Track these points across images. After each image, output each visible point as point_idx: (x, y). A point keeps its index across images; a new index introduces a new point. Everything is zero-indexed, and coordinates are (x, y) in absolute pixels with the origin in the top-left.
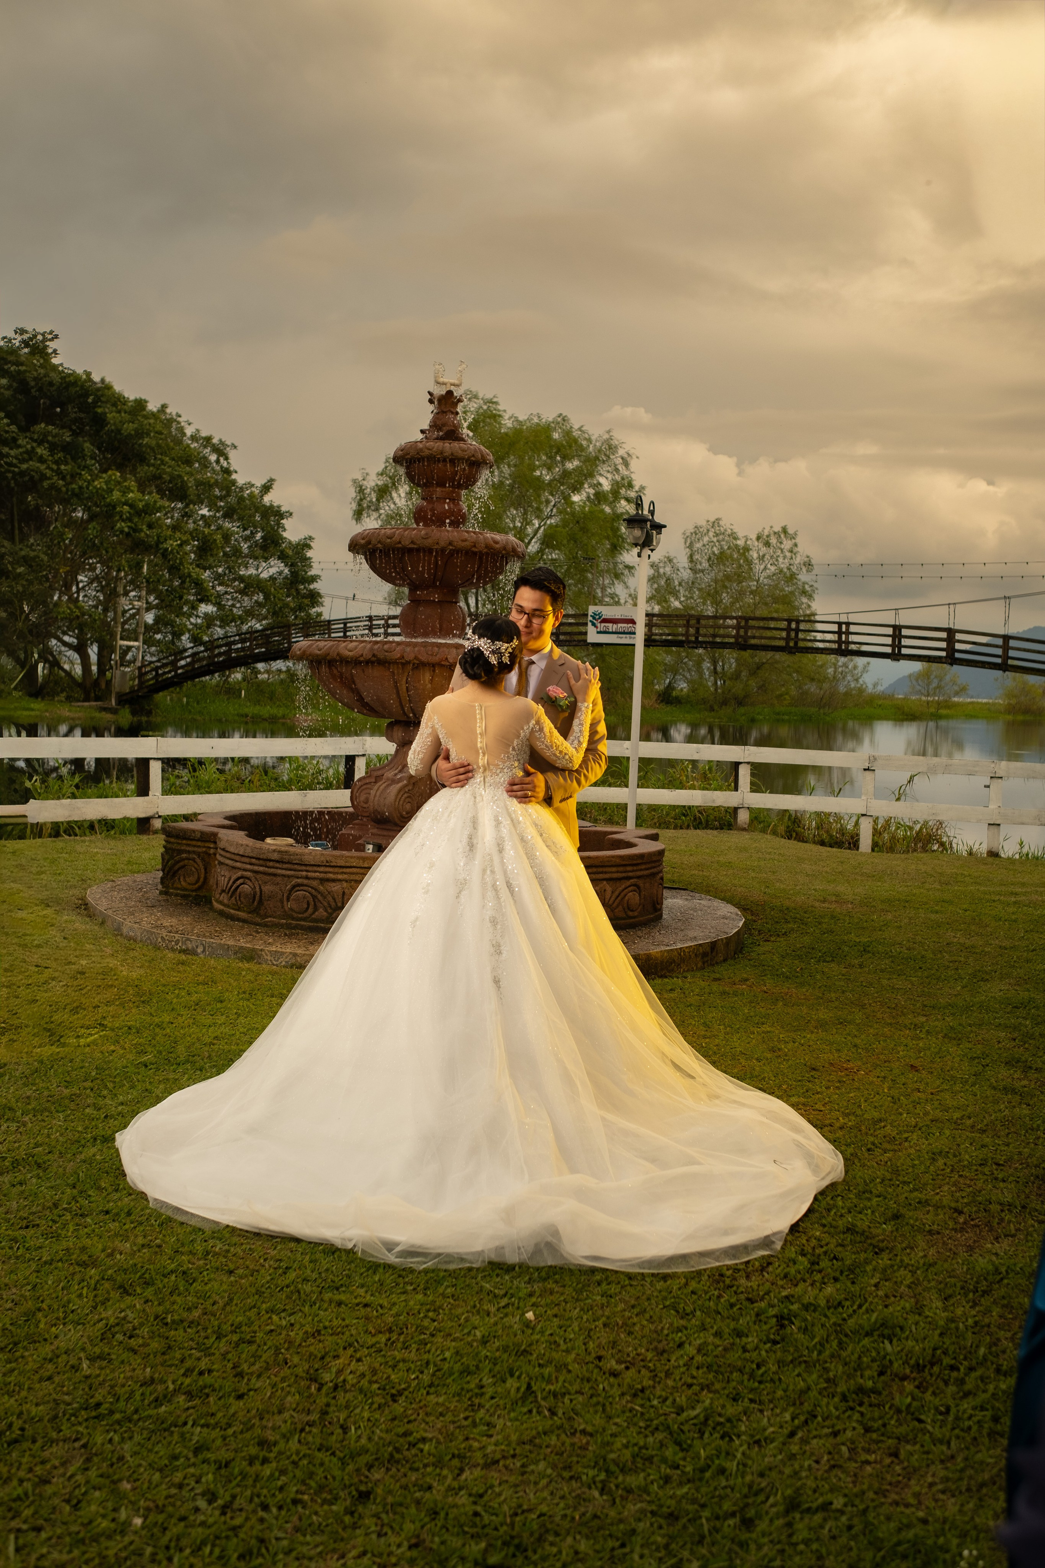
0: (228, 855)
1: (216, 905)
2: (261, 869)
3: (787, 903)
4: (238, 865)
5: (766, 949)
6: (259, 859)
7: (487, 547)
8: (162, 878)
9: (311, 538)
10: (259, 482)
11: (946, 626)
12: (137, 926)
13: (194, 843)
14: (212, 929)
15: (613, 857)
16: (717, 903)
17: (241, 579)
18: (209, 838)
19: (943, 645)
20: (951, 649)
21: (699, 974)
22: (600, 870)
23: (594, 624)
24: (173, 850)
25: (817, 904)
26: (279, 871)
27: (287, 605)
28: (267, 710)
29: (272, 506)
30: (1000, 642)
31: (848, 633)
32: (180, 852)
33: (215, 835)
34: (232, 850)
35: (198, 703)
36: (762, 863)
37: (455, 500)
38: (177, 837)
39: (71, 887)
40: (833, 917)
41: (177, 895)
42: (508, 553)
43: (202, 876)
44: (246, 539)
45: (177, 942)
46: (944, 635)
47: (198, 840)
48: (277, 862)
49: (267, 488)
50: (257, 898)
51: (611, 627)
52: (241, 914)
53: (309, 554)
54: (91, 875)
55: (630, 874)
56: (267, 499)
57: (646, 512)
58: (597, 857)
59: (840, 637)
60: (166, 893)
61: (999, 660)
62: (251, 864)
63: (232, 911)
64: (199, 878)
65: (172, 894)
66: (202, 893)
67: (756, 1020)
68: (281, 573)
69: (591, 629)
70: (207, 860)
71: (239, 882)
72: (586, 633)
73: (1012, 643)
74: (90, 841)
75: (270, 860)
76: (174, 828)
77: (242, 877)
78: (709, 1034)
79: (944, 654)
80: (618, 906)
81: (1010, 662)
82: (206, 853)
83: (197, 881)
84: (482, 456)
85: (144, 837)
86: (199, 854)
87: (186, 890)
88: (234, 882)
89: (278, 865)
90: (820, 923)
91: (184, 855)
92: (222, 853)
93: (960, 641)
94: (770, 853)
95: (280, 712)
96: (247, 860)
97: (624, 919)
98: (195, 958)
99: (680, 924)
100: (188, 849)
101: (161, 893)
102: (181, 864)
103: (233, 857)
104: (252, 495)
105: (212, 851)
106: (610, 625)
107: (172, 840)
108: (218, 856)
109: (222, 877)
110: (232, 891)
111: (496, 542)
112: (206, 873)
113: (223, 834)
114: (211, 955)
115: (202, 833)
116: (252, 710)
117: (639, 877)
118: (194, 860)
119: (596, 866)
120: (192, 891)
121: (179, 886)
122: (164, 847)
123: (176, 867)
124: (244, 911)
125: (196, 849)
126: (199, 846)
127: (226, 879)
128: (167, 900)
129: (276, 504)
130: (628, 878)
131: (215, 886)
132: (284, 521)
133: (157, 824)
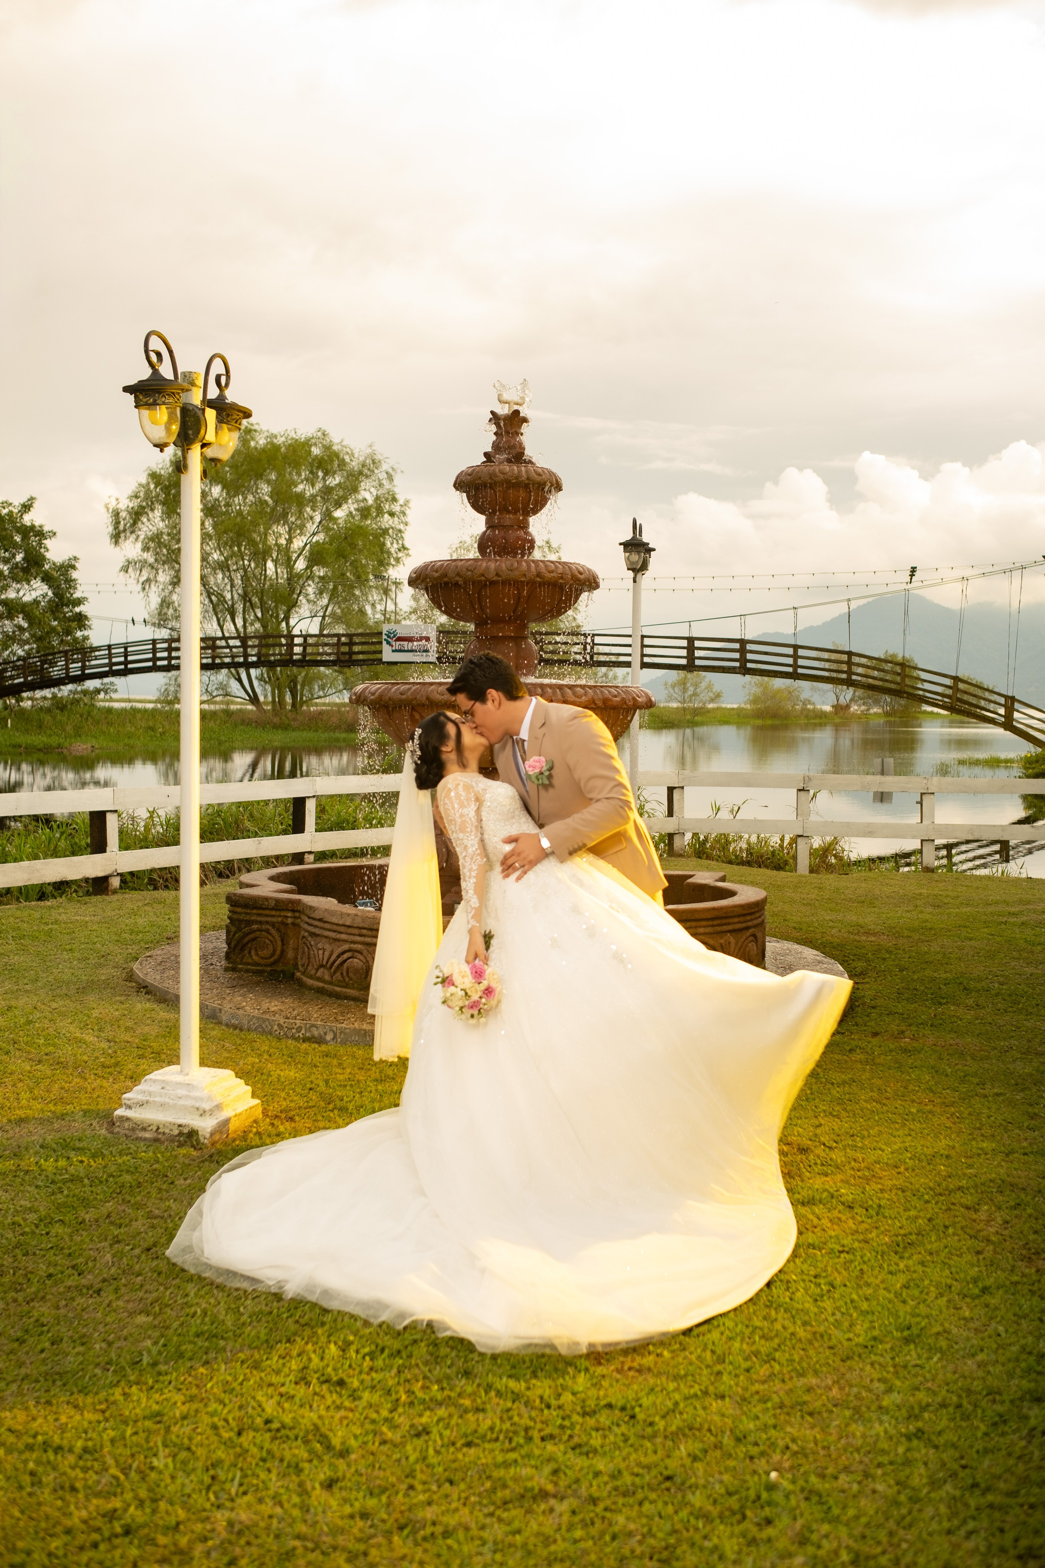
1: (310, 982)
4: (343, 936)
7: (573, 576)
8: (227, 954)
9: (75, 558)
10: (17, 501)
11: (739, 637)
12: (241, 1012)
13: (267, 912)
17: (4, 603)
19: (737, 655)
20: (743, 660)
22: (724, 921)
23: (388, 643)
24: (240, 921)
25: (857, 937)
27: (53, 630)
28: (38, 739)
29: (33, 527)
30: (790, 651)
32: (249, 923)
33: (298, 902)
34: (334, 920)
37: (523, 526)
38: (246, 906)
40: (889, 952)
41: (247, 971)
43: (279, 949)
44: (6, 561)
45: (299, 1029)
46: (737, 646)
47: (272, 909)
49: (26, 507)
51: (406, 645)
52: (349, 991)
53: (74, 575)
55: (750, 924)
56: (27, 519)
57: (638, 535)
60: (234, 969)
61: (790, 670)
62: (360, 935)
63: (338, 989)
64: (274, 951)
65: (241, 970)
68: (44, 596)
69: (386, 648)
70: (287, 930)
71: (345, 956)
72: (381, 652)
73: (801, 652)
76: (242, 896)
77: (350, 950)
79: (737, 664)
81: (800, 671)
82: (283, 923)
83: (272, 955)
84: (553, 479)
86: (273, 925)
87: (258, 964)
88: (338, 957)
90: (884, 959)
91: (255, 927)
92: (316, 923)
93: (751, 652)
95: (54, 741)
96: (356, 931)
100: (259, 919)
101: (226, 969)
102: (252, 936)
103: (335, 928)
104: (10, 515)
105: (290, 921)
106: (406, 643)
107: (239, 910)
108: (306, 927)
109: (323, 951)
110: (336, 966)
111: (581, 573)
112: (283, 945)
114: (343, 1043)
115: (277, 901)
116: (23, 740)
117: (755, 926)
118: (268, 931)
120: (266, 966)
121: (250, 961)
122: (229, 918)
123: (246, 940)
124: (353, 988)
125: (269, 919)
126: (273, 916)
127: (327, 954)
128: (240, 978)
129: (37, 524)
130: (747, 928)
131: (305, 961)
132: (47, 542)
133: (115, 882)
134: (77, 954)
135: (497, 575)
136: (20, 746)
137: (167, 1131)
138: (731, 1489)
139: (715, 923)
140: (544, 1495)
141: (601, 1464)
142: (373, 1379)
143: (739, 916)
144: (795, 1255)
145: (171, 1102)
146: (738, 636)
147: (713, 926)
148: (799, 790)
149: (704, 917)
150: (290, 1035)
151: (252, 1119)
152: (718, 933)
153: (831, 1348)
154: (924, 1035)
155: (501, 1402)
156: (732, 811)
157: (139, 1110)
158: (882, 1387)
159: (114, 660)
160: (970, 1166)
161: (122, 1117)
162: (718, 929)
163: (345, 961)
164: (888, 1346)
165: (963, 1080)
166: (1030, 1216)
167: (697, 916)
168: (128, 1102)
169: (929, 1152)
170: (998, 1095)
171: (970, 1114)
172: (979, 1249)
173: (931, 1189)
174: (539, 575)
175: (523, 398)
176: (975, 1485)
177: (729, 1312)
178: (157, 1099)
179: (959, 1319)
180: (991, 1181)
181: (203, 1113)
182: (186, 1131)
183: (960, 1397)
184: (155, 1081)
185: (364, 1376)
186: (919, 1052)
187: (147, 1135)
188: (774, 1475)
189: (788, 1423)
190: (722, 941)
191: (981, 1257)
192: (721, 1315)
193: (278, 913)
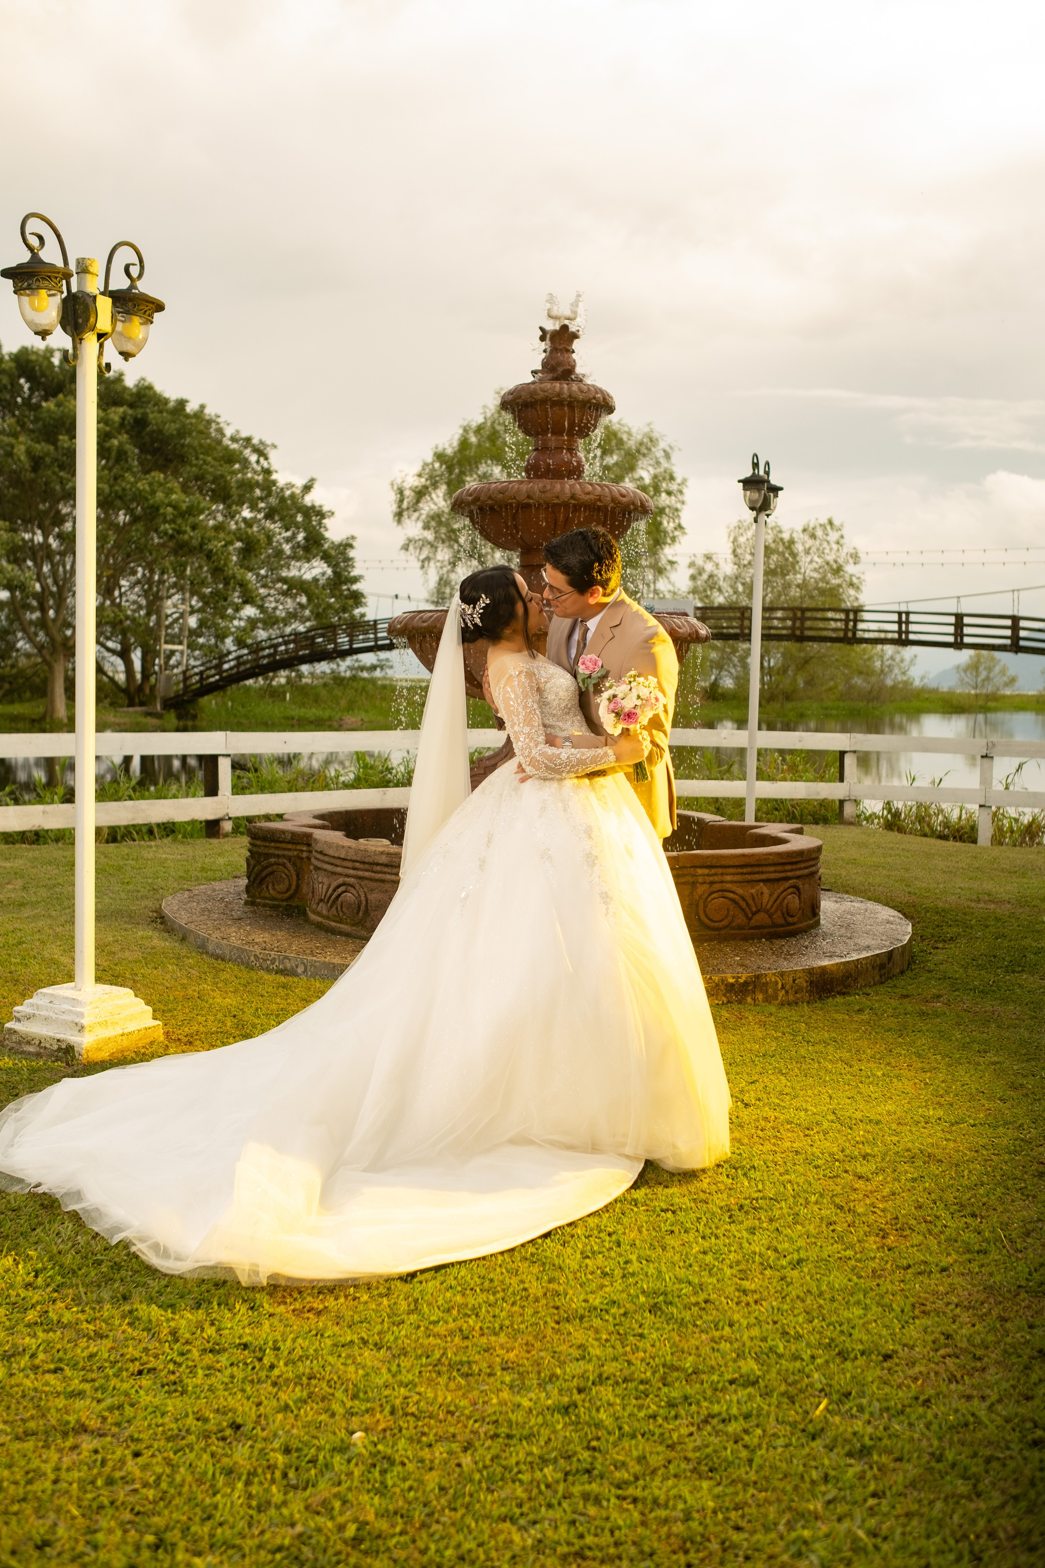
0: (326, 859)
1: (313, 917)
2: (367, 874)
3: (941, 905)
4: (339, 870)
5: (941, 958)
6: (364, 863)
8: (247, 887)
9: (353, 538)
10: (300, 482)
11: (1011, 613)
12: (225, 941)
13: (284, 845)
14: (311, 945)
15: (770, 854)
16: (871, 905)
17: (284, 580)
18: (303, 840)
19: (1009, 633)
20: (1015, 638)
21: (881, 989)
22: (756, 869)
24: (260, 854)
25: (973, 905)
26: (388, 877)
27: (330, 606)
28: (312, 712)
29: (313, 507)
31: (908, 622)
32: (267, 856)
33: (309, 836)
34: (331, 853)
35: (243, 706)
36: (889, 860)
37: (571, 450)
38: (264, 839)
39: (142, 898)
40: (998, 919)
41: (264, 905)
42: (636, 509)
43: (294, 883)
44: (288, 540)
45: (273, 961)
46: (1008, 622)
47: (289, 843)
48: (386, 865)
49: (307, 488)
50: (363, 908)
52: (344, 927)
53: (352, 553)
54: (163, 884)
55: (789, 874)
56: (308, 500)
57: (762, 473)
58: (753, 855)
59: (900, 627)
60: (253, 903)
62: (354, 869)
63: (333, 924)
64: (290, 886)
65: (259, 904)
66: (295, 902)
67: (976, 1047)
68: (323, 574)
70: (301, 865)
71: (340, 890)
74: (157, 846)
75: (378, 864)
76: (261, 829)
77: (343, 884)
78: (927, 1067)
79: (1008, 642)
80: (776, 911)
82: (298, 857)
83: (288, 890)
84: (604, 399)
85: (214, 841)
86: (289, 859)
87: (275, 899)
88: (334, 890)
89: (386, 869)
90: (987, 927)
91: (273, 860)
92: (319, 856)
93: (1024, 629)
94: (892, 849)
95: (327, 714)
96: (350, 864)
97: (783, 926)
98: (296, 979)
99: (843, 931)
100: (276, 852)
101: (246, 903)
102: (270, 870)
103: (332, 860)
104: (293, 496)
105: (305, 855)
107: (258, 843)
108: (313, 860)
109: (322, 884)
110: (333, 901)
112: (298, 879)
113: (318, 834)
114: (313, 976)
115: (293, 834)
116: (297, 712)
117: (798, 877)
118: (284, 865)
119: (752, 866)
120: (283, 901)
121: (267, 895)
122: (250, 851)
123: (264, 873)
124: (347, 924)
125: (286, 853)
126: (290, 850)
127: (325, 887)
128: (254, 912)
129: (317, 504)
130: (787, 879)
131: (310, 895)
132: (325, 521)
133: (227, 826)
134: (130, 887)
135: (529, 497)
136: (293, 718)
137: (48, 1046)
138: (295, 1444)
139: (745, 870)
140: (82, 1429)
141: (173, 1404)
142: (18, 1295)
143: (774, 865)
144: (606, 1208)
145: (54, 1016)
146: (1009, 613)
147: (742, 874)
148: (982, 757)
149: (731, 863)
150: (265, 966)
151: (148, 1041)
152: (748, 882)
153: (557, 1308)
154: (962, 1000)
155: (130, 1330)
156: (933, 782)
157: (26, 1023)
158: (576, 1353)
159: (379, 635)
160: (897, 1134)
161: (10, 1029)
162: (749, 877)
163: (340, 895)
164: (622, 1311)
165: (964, 1047)
166: (925, 1189)
167: (723, 863)
168: (17, 1015)
169: (858, 1115)
170: (995, 1063)
171: (943, 1082)
172: (834, 1218)
173: (832, 1154)
174: (573, 497)
175: (575, 313)
176: (588, 1471)
177: (471, 1261)
178: (44, 1013)
179: (738, 1290)
180: (908, 1150)
181: (81, 1029)
182: (64, 1047)
183: (654, 1373)
184: (45, 995)
185: (13, 1293)
186: (938, 1017)
187: (31, 1049)
188: (358, 1435)
189: (430, 1382)
190: (753, 891)
191: (831, 1228)
192: (460, 1263)
193: (294, 847)
